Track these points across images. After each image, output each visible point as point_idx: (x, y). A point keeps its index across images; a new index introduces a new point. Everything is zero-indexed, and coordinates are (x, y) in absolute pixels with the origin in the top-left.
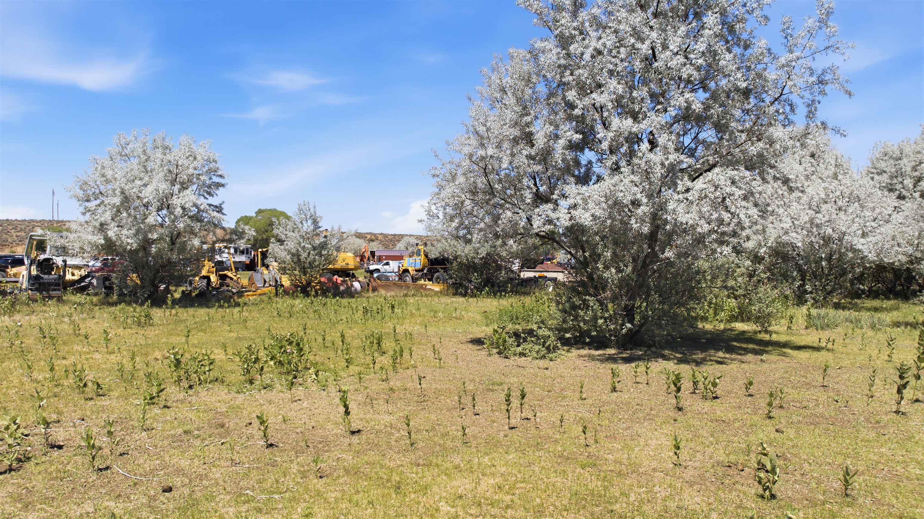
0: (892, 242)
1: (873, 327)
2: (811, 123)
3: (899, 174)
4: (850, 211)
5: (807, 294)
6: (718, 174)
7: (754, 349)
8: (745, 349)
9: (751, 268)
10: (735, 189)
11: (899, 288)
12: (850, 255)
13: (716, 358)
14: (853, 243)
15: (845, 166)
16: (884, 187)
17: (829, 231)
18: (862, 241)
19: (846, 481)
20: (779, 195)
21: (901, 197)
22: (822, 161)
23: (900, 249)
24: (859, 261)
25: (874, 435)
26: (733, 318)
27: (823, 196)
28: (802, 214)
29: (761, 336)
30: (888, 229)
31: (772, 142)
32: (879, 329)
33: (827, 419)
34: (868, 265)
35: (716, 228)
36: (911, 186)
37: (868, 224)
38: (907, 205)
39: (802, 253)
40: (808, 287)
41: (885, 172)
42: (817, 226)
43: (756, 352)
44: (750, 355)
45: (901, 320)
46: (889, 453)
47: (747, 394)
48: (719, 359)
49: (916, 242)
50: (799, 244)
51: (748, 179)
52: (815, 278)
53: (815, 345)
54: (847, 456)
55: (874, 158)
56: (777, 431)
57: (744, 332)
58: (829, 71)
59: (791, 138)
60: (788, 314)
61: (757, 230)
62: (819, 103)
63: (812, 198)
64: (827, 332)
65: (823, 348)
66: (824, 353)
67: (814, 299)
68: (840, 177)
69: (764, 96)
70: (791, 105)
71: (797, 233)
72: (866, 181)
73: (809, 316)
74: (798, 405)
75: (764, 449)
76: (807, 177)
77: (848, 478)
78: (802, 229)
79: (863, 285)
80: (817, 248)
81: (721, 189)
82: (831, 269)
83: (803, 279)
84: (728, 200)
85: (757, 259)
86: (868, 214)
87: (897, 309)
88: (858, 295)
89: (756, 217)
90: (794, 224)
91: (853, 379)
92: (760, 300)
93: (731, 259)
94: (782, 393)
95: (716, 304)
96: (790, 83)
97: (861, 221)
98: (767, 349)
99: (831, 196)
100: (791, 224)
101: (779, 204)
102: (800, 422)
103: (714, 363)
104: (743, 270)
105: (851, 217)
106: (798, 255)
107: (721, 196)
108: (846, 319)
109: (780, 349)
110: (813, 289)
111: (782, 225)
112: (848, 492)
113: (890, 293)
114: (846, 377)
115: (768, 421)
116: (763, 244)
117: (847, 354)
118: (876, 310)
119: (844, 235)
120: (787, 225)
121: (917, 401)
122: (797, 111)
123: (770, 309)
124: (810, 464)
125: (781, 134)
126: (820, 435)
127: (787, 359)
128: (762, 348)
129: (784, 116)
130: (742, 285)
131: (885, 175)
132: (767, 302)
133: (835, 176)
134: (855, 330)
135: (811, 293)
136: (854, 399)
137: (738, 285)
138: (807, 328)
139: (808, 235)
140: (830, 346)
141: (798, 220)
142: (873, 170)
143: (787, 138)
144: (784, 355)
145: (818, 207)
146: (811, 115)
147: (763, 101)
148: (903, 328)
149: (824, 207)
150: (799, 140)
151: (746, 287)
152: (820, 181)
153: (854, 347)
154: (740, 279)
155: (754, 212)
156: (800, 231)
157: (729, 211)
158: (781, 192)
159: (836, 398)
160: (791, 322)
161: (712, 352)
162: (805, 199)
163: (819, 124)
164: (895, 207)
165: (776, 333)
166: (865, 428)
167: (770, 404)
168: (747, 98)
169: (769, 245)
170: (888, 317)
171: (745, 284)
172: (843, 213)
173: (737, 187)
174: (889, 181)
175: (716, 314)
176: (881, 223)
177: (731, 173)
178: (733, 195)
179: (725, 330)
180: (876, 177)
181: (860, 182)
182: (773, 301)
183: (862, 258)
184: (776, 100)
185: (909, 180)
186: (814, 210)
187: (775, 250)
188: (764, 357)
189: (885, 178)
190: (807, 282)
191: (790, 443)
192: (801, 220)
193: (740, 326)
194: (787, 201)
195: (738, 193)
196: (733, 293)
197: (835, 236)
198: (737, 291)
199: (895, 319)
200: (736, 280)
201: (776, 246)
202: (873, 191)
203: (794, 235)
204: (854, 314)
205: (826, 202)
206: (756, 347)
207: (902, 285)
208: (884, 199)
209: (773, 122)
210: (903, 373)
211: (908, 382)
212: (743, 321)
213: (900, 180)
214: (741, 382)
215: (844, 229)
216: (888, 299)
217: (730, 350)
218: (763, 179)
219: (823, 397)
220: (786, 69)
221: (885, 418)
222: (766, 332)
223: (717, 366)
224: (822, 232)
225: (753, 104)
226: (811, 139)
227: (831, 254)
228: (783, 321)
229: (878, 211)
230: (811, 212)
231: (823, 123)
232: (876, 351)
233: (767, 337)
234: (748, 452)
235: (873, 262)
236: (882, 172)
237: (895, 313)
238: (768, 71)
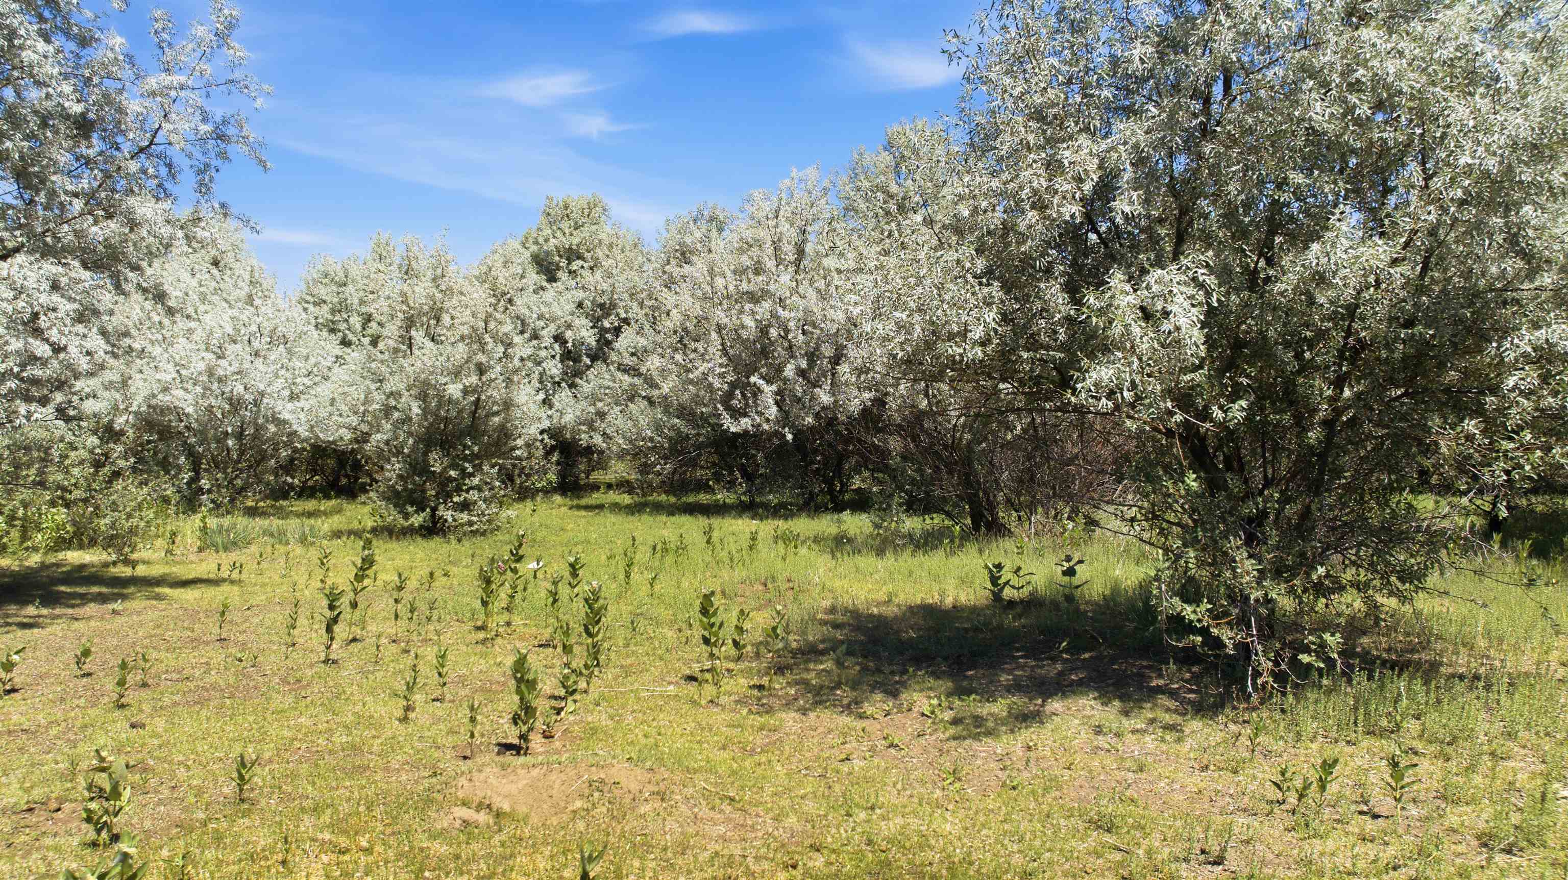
0: (329, 409)
1: (303, 540)
2: (203, 201)
3: (343, 307)
4: (272, 358)
5: (203, 494)
6: (21, 266)
7: (100, 594)
8: (82, 596)
9: (98, 451)
10: (59, 299)
11: (344, 481)
12: (272, 428)
13: (19, 619)
14: (276, 410)
15: (265, 286)
16: (322, 324)
17: (240, 388)
18: (290, 406)
19: (241, 777)
20: (154, 323)
21: (345, 343)
22: (229, 272)
23: (341, 419)
24: (285, 439)
25: (291, 700)
26: (62, 544)
27: (229, 330)
28: (194, 359)
29: (116, 570)
30: (325, 390)
31: (133, 225)
32: (313, 544)
33: (222, 690)
34: (299, 446)
35: (16, 369)
36: (358, 327)
37: (298, 380)
38: (354, 356)
39: (194, 425)
40: (205, 483)
41: (325, 302)
42: (220, 380)
43: (103, 599)
44: (92, 605)
45: (344, 527)
46: (309, 723)
47: (79, 673)
48: (25, 620)
49: (362, 408)
50: (190, 410)
51: (87, 284)
52: (217, 467)
53: (212, 576)
54: (247, 741)
55: (310, 278)
56: (133, 726)
57: (83, 567)
58: (232, 121)
59: (168, 222)
60: (169, 528)
61: (111, 382)
62: (217, 170)
63: (211, 333)
64: (233, 554)
65: (224, 580)
66: (225, 588)
67: (213, 501)
68: (257, 302)
69: (120, 139)
70: (170, 166)
71: (186, 390)
72: (297, 313)
73: (204, 529)
74: (175, 676)
75: (102, 760)
76: (203, 299)
77: (243, 772)
78: (195, 384)
79: (293, 478)
80: (220, 416)
81: (28, 295)
82: (242, 453)
83: (196, 468)
84: (43, 318)
85: (110, 434)
86: (298, 364)
87: (339, 511)
88: (282, 493)
89: (102, 353)
90: (180, 375)
91: (268, 623)
92: (114, 507)
93: (58, 433)
94: (146, 660)
95: (25, 518)
96: (167, 126)
97: (288, 375)
98: (125, 591)
99: (243, 332)
100: (175, 375)
101: (154, 338)
102: (175, 704)
103: (15, 628)
104: (83, 454)
105: (272, 368)
106: (188, 428)
107: (29, 310)
108: (264, 532)
109: (150, 589)
110: (213, 485)
111: (158, 376)
112: (246, 795)
113: (332, 489)
114: (256, 620)
115: (117, 713)
116: (122, 407)
117: (264, 585)
118: (310, 515)
119: (263, 396)
120: (168, 374)
121: (354, 640)
122: (179, 177)
123: (134, 521)
124: (188, 768)
125: (149, 214)
126: (208, 719)
127: (162, 605)
128: (116, 591)
129: (156, 182)
130: (82, 481)
131: (325, 308)
132: (128, 509)
133: (250, 300)
134: (277, 546)
135: (209, 491)
136: (267, 653)
137: (73, 481)
138: (200, 550)
139: (203, 396)
140: (235, 575)
141: (188, 368)
142: (309, 298)
143: (160, 219)
144: (158, 597)
145: (220, 348)
146: (204, 188)
147: (118, 149)
148: (344, 538)
149: (231, 349)
150: (182, 228)
151: (89, 486)
152: (225, 305)
153: (274, 571)
154: (76, 471)
155: (97, 343)
156: (189, 386)
157: (47, 340)
158: (156, 318)
159: (239, 655)
160: (174, 542)
161: (12, 609)
162: (199, 335)
163: (217, 206)
164: (337, 357)
165: (144, 562)
166: (279, 692)
167: (121, 683)
168: (87, 137)
169: (134, 408)
170: (325, 525)
171: (86, 479)
172: (261, 360)
173: (63, 296)
174: (330, 317)
175: (24, 537)
176: (317, 379)
177: (50, 268)
178: (54, 310)
179: (44, 566)
180: (311, 308)
181: (287, 313)
182: (140, 507)
183: (290, 435)
184: (142, 150)
185: (357, 318)
186: (214, 353)
187: (145, 420)
188: (117, 605)
189: (324, 312)
190: (203, 474)
191: (156, 742)
192: (192, 370)
193: (74, 557)
194: (168, 335)
195: (66, 307)
196: (62, 498)
197: (249, 397)
198: (71, 492)
199: (335, 527)
200: (67, 472)
201: (149, 413)
202: (305, 329)
203: (180, 393)
204: (275, 523)
205: (235, 342)
206: (104, 590)
207: (347, 476)
208: (322, 343)
209: (136, 189)
210: (334, 600)
211: (340, 613)
212: (81, 547)
213: (345, 316)
214: (69, 656)
215: (262, 387)
216: (327, 497)
217: (51, 599)
218: (118, 287)
219: (217, 656)
220: (159, 99)
221: (309, 673)
222: (127, 562)
223: (20, 633)
224: (227, 390)
225: (97, 149)
226: (203, 229)
227: (242, 427)
228: (159, 542)
229: (312, 360)
230: (210, 356)
231: (223, 206)
232: (306, 576)
233: (126, 571)
234: (71, 775)
235: (305, 440)
236: (321, 302)
237: (336, 518)
238: (125, 94)
